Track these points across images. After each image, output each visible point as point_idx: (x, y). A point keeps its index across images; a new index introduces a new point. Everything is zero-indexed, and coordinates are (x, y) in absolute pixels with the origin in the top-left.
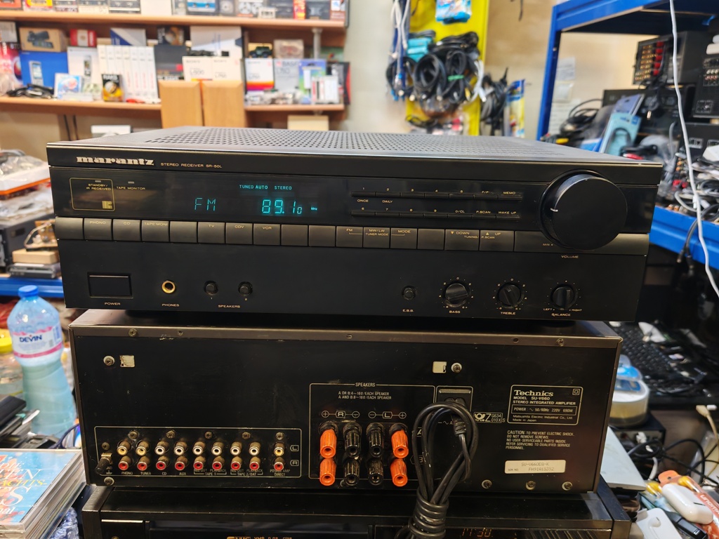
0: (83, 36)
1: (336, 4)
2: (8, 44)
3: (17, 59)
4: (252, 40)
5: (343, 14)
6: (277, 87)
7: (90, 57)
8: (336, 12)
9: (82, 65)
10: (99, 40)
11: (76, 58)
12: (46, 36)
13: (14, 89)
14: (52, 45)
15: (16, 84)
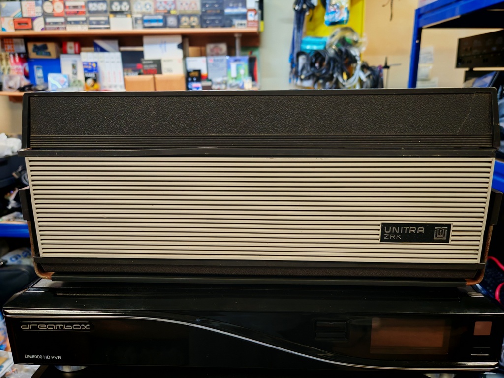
0: (71, 46)
1: (251, 15)
2: (19, 54)
3: (26, 65)
4: (191, 45)
5: (256, 23)
6: (210, 77)
7: (76, 61)
8: (251, 21)
9: (71, 68)
10: (83, 49)
11: (66, 62)
12: (45, 47)
13: (22, 86)
14: (49, 54)
15: (25, 82)
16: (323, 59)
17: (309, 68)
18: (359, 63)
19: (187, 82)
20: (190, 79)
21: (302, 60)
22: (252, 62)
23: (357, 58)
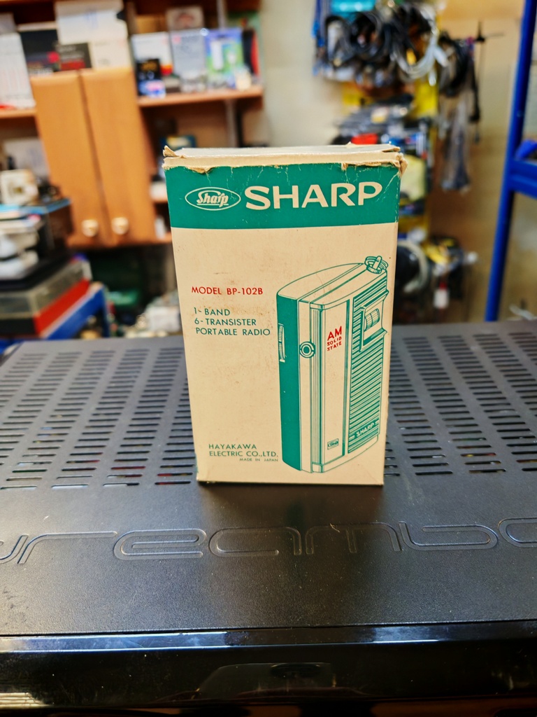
16: (372, 28)
17: (347, 45)
18: (435, 33)
19: (138, 81)
20: (142, 77)
21: (334, 32)
22: (248, 38)
23: (431, 24)
